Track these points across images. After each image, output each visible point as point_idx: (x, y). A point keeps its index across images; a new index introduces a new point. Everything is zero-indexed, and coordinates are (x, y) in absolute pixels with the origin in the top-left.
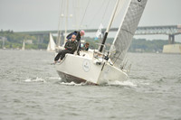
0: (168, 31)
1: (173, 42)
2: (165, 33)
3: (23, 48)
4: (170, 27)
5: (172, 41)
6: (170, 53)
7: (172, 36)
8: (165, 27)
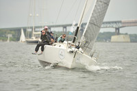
0: (115, 25)
1: (119, 34)
2: (113, 27)
3: (8, 41)
4: (116, 22)
5: (117, 33)
6: (116, 42)
7: (118, 29)
8: (113, 22)
